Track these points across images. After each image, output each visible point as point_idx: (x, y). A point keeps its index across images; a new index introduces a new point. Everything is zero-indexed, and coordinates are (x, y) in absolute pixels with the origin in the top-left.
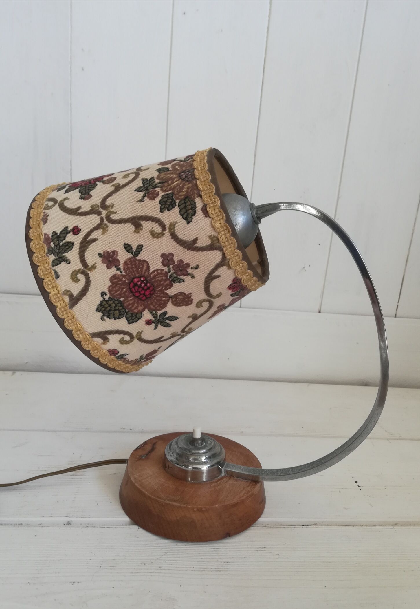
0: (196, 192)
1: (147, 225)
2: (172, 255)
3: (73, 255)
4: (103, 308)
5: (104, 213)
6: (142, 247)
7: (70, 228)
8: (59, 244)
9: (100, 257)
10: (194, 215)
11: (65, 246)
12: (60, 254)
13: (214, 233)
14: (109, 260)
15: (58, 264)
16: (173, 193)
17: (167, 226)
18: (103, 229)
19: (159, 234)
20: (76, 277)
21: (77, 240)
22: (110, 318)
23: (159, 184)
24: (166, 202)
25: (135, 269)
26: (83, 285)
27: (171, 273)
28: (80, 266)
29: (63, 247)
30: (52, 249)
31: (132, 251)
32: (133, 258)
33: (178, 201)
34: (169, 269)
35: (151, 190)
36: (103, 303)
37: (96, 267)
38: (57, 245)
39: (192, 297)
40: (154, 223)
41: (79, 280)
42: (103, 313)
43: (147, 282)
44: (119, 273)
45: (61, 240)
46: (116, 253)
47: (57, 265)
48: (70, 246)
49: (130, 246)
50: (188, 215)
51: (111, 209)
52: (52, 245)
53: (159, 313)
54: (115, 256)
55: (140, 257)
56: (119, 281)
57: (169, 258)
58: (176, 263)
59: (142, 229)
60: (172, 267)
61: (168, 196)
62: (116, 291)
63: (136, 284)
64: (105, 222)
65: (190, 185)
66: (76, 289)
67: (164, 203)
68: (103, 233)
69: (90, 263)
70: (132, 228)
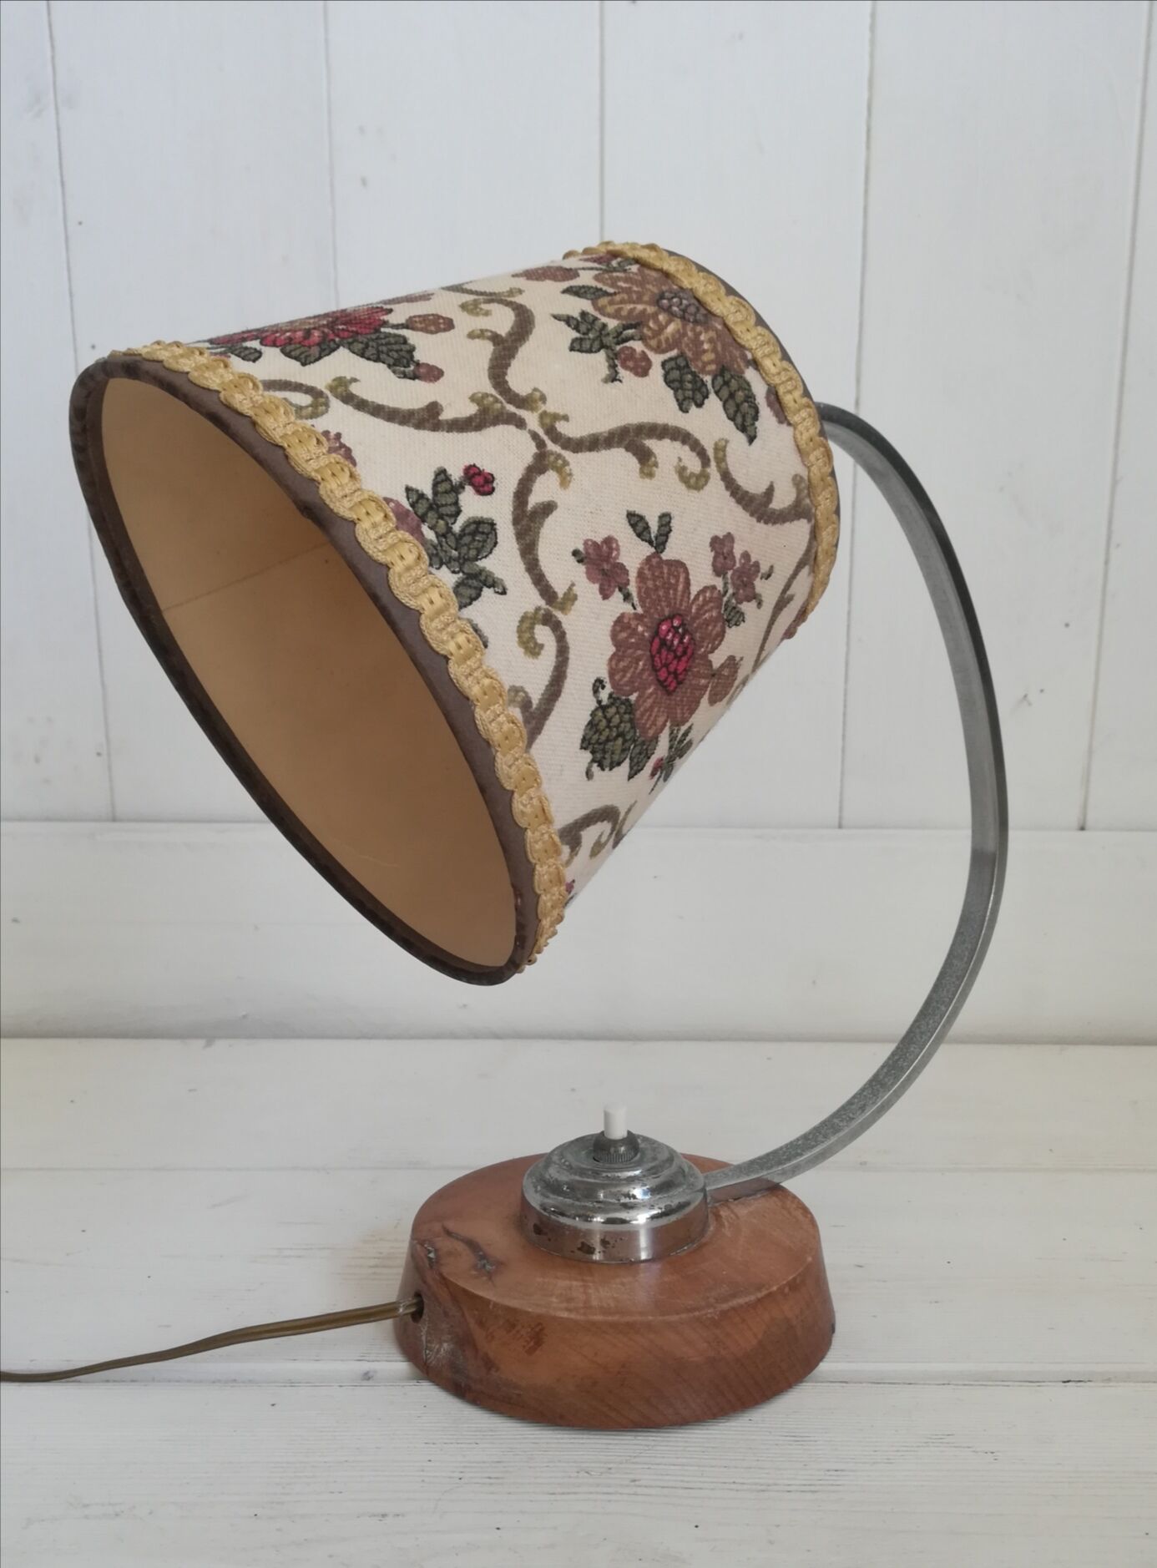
0: (737, 353)
1: (666, 452)
2: (729, 538)
3: (503, 560)
4: (595, 733)
5: (532, 419)
6: (668, 519)
7: (456, 474)
8: (449, 530)
9: (579, 561)
10: (756, 417)
11: (473, 534)
12: (466, 566)
13: (804, 473)
14: (603, 570)
15: (472, 600)
16: (682, 355)
17: (710, 453)
18: (559, 470)
19: (698, 477)
20: (532, 638)
21: (498, 508)
22: (603, 769)
23: (624, 329)
24: (681, 381)
25: (661, 593)
26: (554, 664)
27: (728, 595)
28: (534, 599)
29: (467, 539)
30: (435, 547)
31: (650, 533)
32: (654, 557)
33: (708, 379)
34: (726, 584)
35: (618, 348)
36: (595, 715)
37: (575, 598)
38: (447, 533)
39: (740, 668)
40: (677, 444)
41: (542, 647)
42: (593, 752)
43: (686, 632)
44: (627, 608)
45: (451, 516)
46: (614, 546)
47: (470, 604)
48: (483, 532)
49: (641, 518)
50: (744, 417)
51: (543, 408)
52: (430, 535)
53: (683, 729)
54: (614, 555)
55: (667, 555)
56: (630, 636)
57: (725, 551)
58: (738, 565)
59: (656, 465)
60: (731, 578)
61: (676, 363)
62: (625, 670)
63: (663, 642)
64: (551, 446)
65: (712, 334)
66: (534, 677)
67: (676, 384)
68: (565, 483)
69: (560, 589)
70: (632, 462)
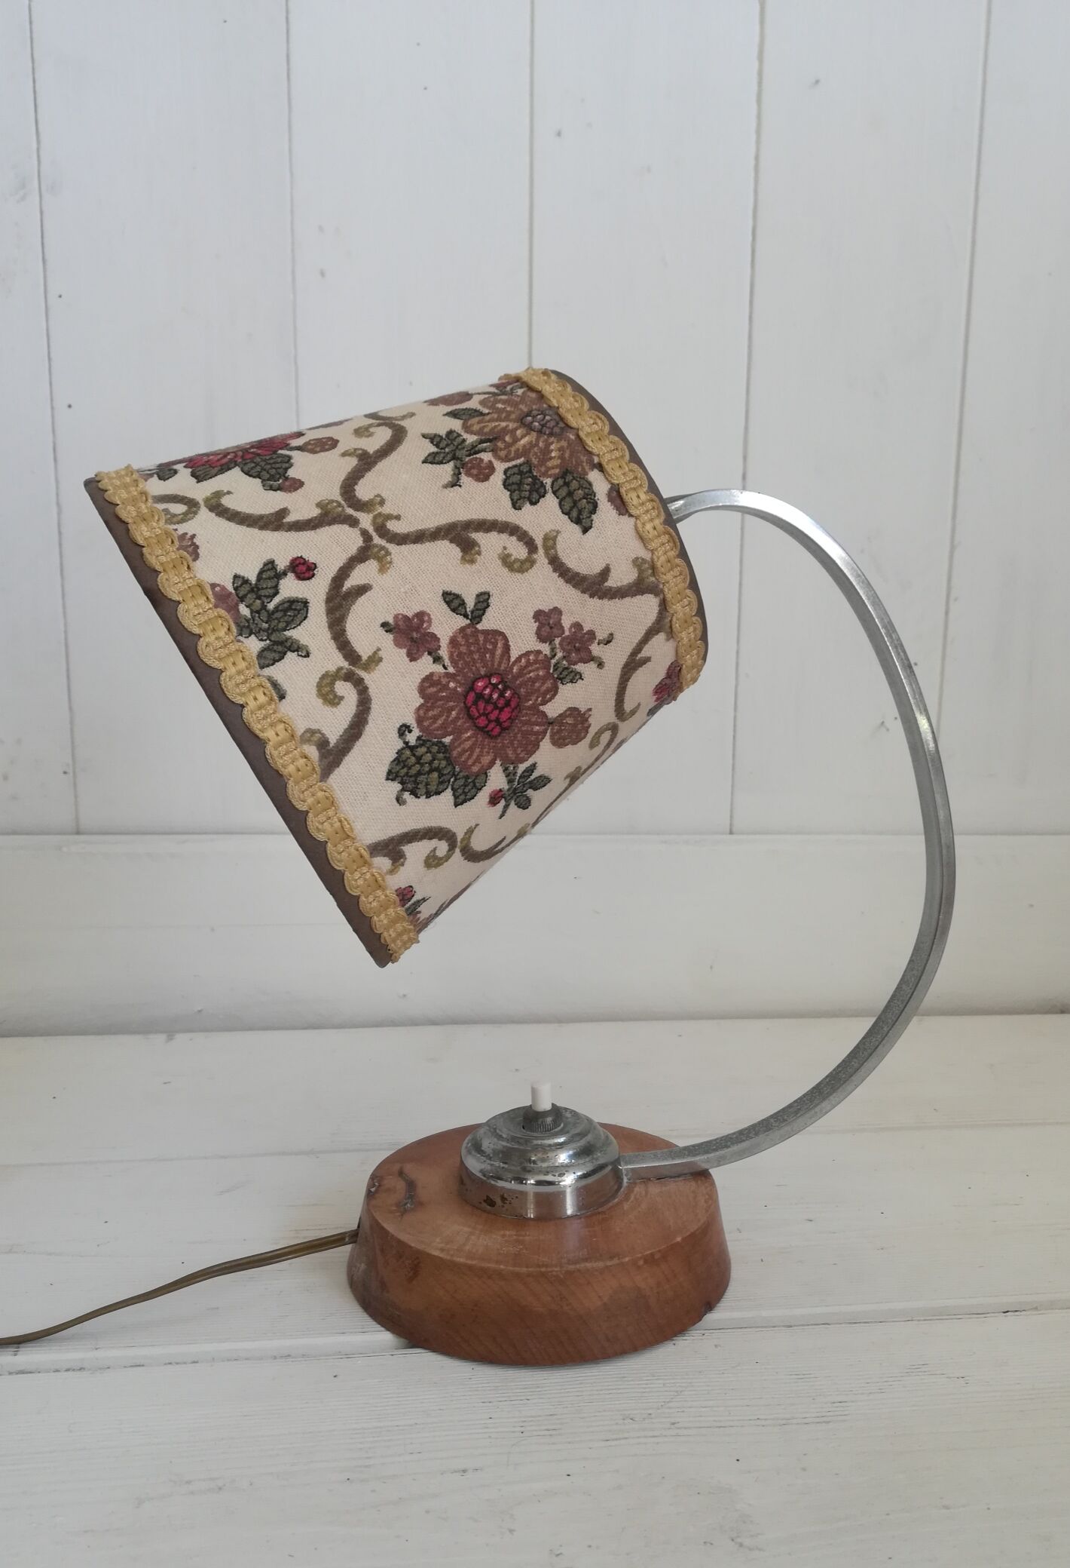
0: (584, 459)
1: (490, 543)
2: (557, 611)
3: (313, 631)
4: (403, 768)
5: (366, 520)
6: (487, 597)
7: (282, 564)
8: (264, 607)
9: (387, 631)
10: (594, 511)
11: (285, 611)
12: (274, 635)
13: (645, 555)
14: (412, 638)
15: (275, 661)
16: (528, 463)
17: (539, 542)
18: (380, 559)
19: (523, 562)
20: (332, 691)
21: (315, 592)
22: (417, 797)
23: (480, 444)
24: (520, 484)
25: (476, 656)
26: (354, 711)
27: (557, 658)
28: (337, 661)
29: (278, 615)
30: (248, 621)
31: (465, 608)
32: (469, 628)
33: (548, 481)
34: (553, 649)
35: (467, 459)
36: (402, 754)
37: (381, 660)
38: (261, 610)
39: (591, 720)
40: (504, 536)
41: (342, 698)
42: (402, 783)
43: (506, 688)
44: (438, 669)
45: (267, 597)
46: (426, 618)
47: (273, 664)
48: (297, 609)
49: (457, 596)
50: (580, 512)
51: (380, 510)
52: (244, 611)
53: (522, 767)
54: (425, 626)
55: (487, 623)
56: (440, 691)
57: (551, 622)
58: (567, 633)
59: (479, 553)
60: (560, 644)
61: (519, 470)
62: (435, 718)
63: (480, 696)
64: (377, 540)
65: (564, 443)
66: (334, 723)
67: (514, 487)
68: (383, 569)
69: (364, 651)
70: (455, 551)
